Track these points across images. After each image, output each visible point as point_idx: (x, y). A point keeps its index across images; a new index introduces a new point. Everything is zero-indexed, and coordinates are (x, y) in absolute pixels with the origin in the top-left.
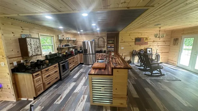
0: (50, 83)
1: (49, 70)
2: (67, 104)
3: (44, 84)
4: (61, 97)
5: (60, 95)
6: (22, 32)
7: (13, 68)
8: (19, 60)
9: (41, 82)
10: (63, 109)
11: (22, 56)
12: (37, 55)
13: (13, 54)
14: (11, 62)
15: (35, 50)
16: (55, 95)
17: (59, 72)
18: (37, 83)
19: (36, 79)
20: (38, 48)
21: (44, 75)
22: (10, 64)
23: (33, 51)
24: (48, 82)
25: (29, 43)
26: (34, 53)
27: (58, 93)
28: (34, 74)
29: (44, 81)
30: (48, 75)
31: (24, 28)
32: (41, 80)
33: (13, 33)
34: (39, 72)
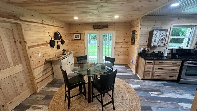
0: (160, 76)
1: (163, 64)
2: (158, 103)
3: (153, 73)
4: (159, 94)
5: (161, 92)
6: (154, 25)
7: (139, 52)
8: (145, 48)
9: (151, 70)
10: (150, 102)
11: (148, 45)
12: (159, 46)
13: (143, 43)
14: (139, 48)
15: (158, 41)
16: (157, 88)
17: (178, 71)
18: (148, 69)
19: (147, 65)
20: (162, 39)
21: (156, 66)
22: (139, 49)
23: (157, 41)
24: (158, 75)
25: (155, 35)
26: (156, 44)
27: (161, 89)
28: (147, 61)
29: (154, 71)
30: (161, 67)
31: (156, 22)
32: (152, 69)
33: (147, 27)
34: (152, 61)
